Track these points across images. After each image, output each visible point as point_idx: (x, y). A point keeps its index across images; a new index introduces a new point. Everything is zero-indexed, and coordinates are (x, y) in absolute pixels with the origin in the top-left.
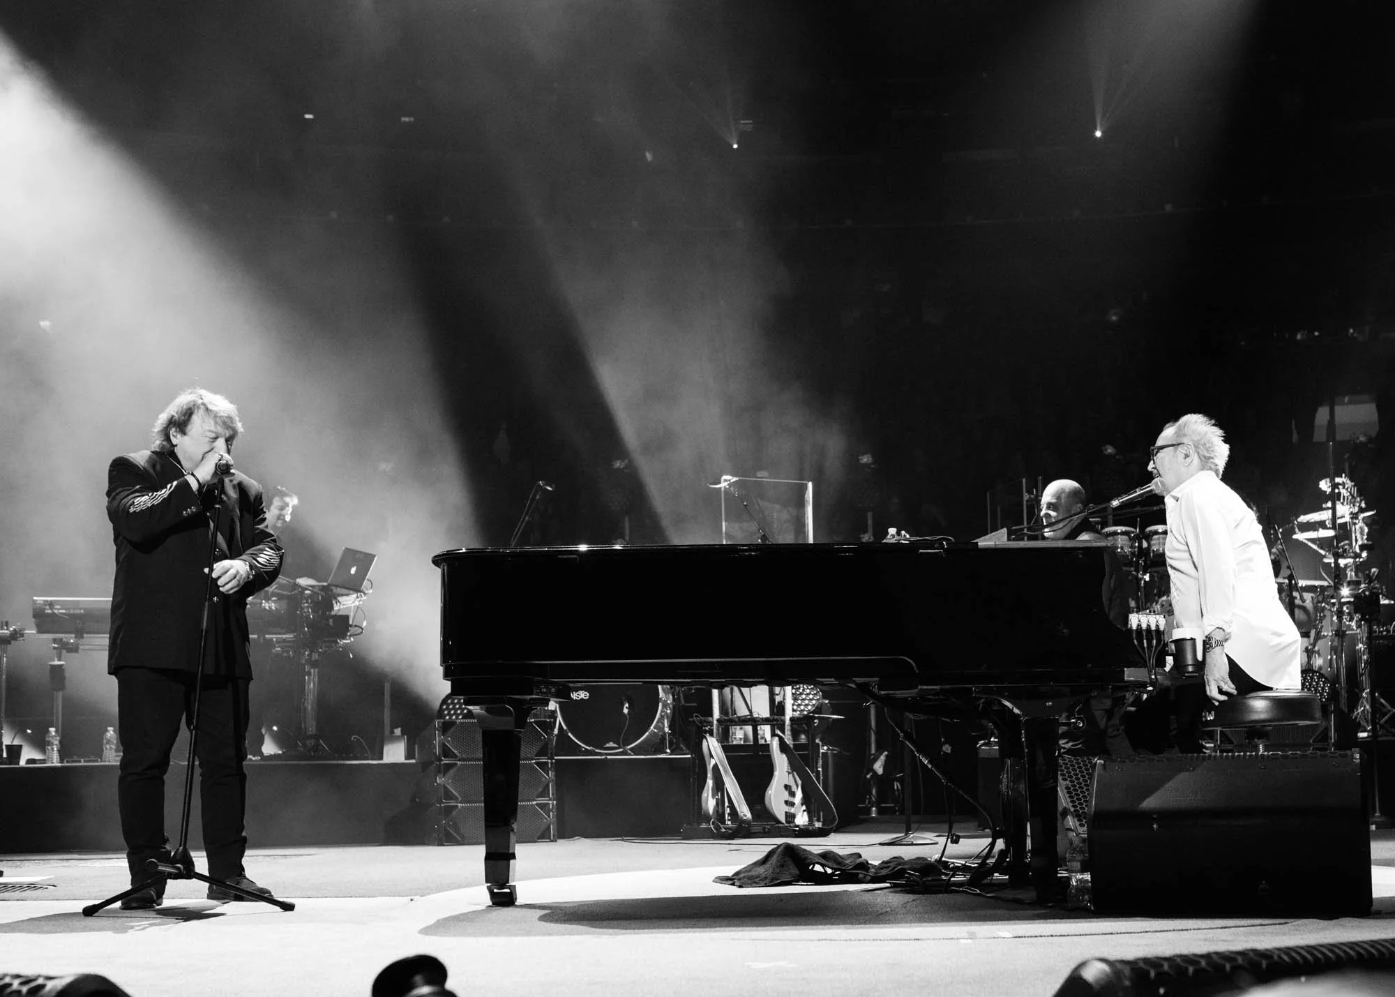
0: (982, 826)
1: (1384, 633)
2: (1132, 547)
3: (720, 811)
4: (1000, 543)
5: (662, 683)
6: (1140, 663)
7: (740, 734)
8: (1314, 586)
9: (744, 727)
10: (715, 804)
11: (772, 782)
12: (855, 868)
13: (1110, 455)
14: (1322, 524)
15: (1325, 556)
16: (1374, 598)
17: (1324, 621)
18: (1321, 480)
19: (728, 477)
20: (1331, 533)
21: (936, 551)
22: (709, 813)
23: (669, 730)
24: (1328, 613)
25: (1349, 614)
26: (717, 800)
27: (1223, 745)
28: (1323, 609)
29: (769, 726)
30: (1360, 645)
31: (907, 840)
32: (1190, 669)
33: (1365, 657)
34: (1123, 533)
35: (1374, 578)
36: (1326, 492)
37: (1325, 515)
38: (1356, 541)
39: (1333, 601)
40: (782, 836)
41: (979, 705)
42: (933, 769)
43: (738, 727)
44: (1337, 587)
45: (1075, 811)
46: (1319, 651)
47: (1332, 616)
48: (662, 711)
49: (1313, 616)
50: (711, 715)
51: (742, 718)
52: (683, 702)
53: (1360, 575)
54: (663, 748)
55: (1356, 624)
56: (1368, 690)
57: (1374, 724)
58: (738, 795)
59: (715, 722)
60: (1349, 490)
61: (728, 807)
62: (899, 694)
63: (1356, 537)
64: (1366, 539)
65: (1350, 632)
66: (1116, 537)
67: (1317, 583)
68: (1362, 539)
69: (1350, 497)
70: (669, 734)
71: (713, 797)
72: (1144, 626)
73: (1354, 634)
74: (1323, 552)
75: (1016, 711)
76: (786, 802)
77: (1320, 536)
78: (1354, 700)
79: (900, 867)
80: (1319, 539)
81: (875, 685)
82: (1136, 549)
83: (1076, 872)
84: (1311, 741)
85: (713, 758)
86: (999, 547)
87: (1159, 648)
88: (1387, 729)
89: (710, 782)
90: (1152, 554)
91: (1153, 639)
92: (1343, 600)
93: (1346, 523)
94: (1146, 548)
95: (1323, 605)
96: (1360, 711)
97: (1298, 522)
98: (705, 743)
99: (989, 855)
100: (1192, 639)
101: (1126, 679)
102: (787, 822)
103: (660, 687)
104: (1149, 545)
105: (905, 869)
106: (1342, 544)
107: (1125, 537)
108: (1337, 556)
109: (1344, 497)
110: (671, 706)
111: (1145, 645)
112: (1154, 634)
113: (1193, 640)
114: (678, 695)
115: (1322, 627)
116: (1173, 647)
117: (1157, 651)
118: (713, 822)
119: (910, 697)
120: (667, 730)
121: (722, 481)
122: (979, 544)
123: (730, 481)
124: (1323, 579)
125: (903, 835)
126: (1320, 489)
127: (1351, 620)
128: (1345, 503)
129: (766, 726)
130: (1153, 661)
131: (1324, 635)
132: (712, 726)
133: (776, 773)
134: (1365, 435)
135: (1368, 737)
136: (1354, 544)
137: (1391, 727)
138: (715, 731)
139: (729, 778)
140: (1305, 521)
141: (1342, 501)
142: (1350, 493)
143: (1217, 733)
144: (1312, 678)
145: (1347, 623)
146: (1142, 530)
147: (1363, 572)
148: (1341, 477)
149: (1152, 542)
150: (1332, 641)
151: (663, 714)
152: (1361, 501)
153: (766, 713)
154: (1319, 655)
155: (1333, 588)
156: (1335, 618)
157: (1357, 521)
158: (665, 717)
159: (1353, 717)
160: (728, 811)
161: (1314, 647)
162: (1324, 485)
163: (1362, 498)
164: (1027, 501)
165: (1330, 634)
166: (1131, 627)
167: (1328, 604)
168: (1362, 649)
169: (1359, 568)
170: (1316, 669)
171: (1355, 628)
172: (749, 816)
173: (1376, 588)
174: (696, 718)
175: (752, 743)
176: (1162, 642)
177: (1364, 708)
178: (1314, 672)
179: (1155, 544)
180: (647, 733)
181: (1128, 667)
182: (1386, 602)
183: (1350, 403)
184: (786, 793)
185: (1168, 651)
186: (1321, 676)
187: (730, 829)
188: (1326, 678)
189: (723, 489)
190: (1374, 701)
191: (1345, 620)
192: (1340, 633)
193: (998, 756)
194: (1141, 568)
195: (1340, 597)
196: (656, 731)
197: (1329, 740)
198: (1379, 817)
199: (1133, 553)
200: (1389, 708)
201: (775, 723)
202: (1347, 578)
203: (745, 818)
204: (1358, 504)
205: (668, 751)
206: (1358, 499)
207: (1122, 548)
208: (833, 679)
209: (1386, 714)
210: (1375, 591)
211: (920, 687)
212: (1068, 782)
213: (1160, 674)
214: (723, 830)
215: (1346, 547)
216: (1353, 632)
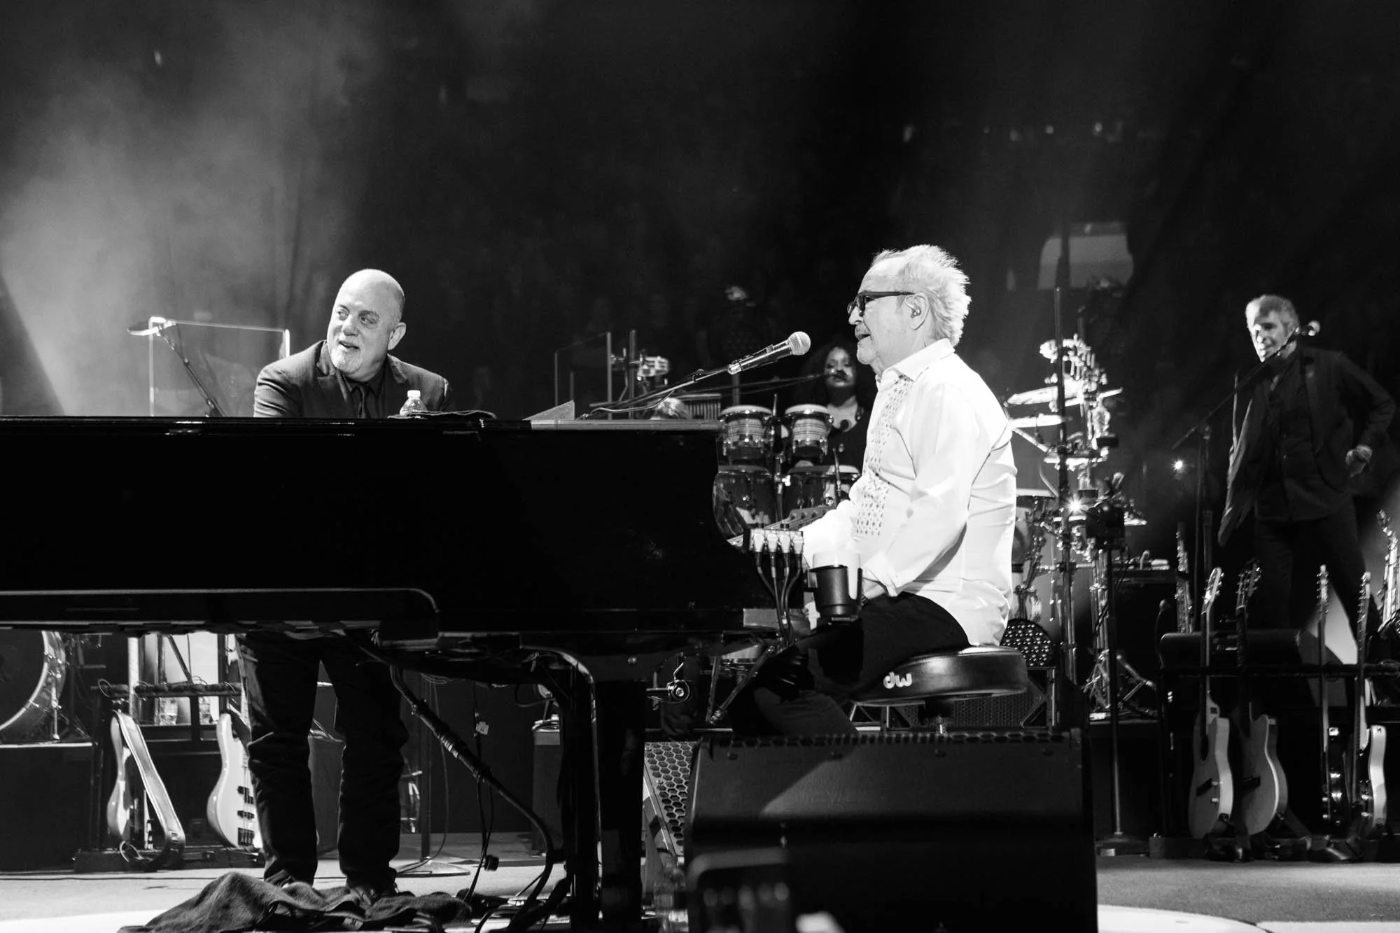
0: (536, 848)
1: (1131, 568)
2: (765, 436)
3: (137, 828)
4: (563, 423)
5: (48, 628)
6: (765, 600)
7: (169, 711)
8: (1031, 497)
9: (176, 699)
10: (128, 817)
11: (218, 783)
12: (338, 909)
13: (738, 301)
14: (1043, 408)
15: (1046, 455)
16: (1114, 518)
17: (1043, 549)
18: (1043, 343)
19: (160, 320)
20: (1056, 420)
21: (469, 432)
22: (118, 832)
23: (59, 704)
24: (1050, 538)
25: (1080, 539)
26: (132, 812)
27: (893, 728)
28: (1043, 531)
29: (216, 699)
30: (1097, 585)
31: (420, 871)
32: (839, 610)
33: (1103, 603)
34: (752, 416)
35: (1117, 487)
36: (1050, 360)
37: (1048, 395)
38: (1093, 432)
39: (1057, 519)
40: (231, 866)
41: (531, 663)
42: (460, 758)
43: (168, 700)
44: (1063, 499)
45: (671, 821)
46: (1036, 591)
47: (1056, 542)
48: (48, 676)
49: (1027, 542)
50: (126, 681)
51: (174, 686)
52: (82, 661)
53: (1098, 483)
54: (49, 733)
55: (1091, 554)
56: (1107, 651)
57: (1114, 702)
58: (166, 804)
59: (132, 692)
60: (1083, 358)
61: (149, 822)
62: (413, 645)
63: (1093, 427)
64: (1108, 430)
65: (1082, 566)
66: (742, 421)
67: (1034, 493)
68: (1101, 430)
69: (1085, 369)
70: (59, 711)
71: (126, 807)
72: (772, 548)
73: (1086, 568)
74: (1043, 448)
75: (582, 669)
76: (241, 814)
77: (1040, 424)
78: (1086, 665)
79: (407, 907)
80: (1038, 429)
81: (374, 632)
82: (772, 440)
83: (669, 909)
84: (1022, 724)
85: (127, 747)
86: (562, 428)
87: (795, 579)
88: (1133, 709)
89: (121, 785)
90: (794, 448)
91: (785, 566)
92: (1071, 519)
93: (1079, 405)
94: (785, 438)
95: (1042, 524)
96: (1094, 681)
97: (1010, 405)
98: (114, 725)
99: (539, 889)
100: (841, 567)
101: (745, 624)
102: (240, 843)
103: (44, 633)
104: (791, 434)
105: (416, 910)
106: (1072, 437)
107: (756, 422)
108: (1064, 454)
109: (1076, 368)
110: (63, 668)
111: (774, 575)
112: (786, 559)
113: (843, 569)
114: (75, 650)
115: (1040, 557)
116: (814, 577)
117: (790, 586)
118: (124, 845)
119: (427, 650)
120: (55, 704)
121: (150, 324)
122: (532, 423)
123: (162, 325)
124: (1045, 488)
125: (417, 861)
126: (1042, 355)
127: (1083, 548)
128: (1078, 377)
129: (211, 698)
130: (784, 599)
131: (1043, 570)
132: (127, 698)
133: (226, 770)
134: (1110, 279)
135: (1105, 719)
136: (1090, 437)
137: (1141, 706)
138: (131, 706)
139: (151, 779)
140: (1019, 403)
141: (1072, 373)
142: (1085, 362)
143: (886, 711)
144: (1024, 631)
145: (1078, 552)
146: (781, 411)
147: (1102, 479)
148: (1072, 338)
149: (795, 430)
150: (1056, 579)
151: (50, 680)
152: (1101, 374)
153: (212, 678)
154: (1036, 598)
155: (1057, 501)
156: (1060, 545)
157: (1094, 404)
158: (54, 684)
159: (1085, 691)
160: (148, 828)
161: (1029, 586)
162: (1048, 350)
163: (1103, 370)
164: (613, 366)
165: (1053, 568)
166: (754, 548)
167: (1049, 524)
168: (1099, 590)
169: (1094, 472)
170: (1032, 619)
171: (1088, 558)
172: (181, 835)
173: (1119, 502)
174: (102, 685)
175: (189, 724)
176: (799, 571)
177: (1100, 676)
178: (1027, 622)
179: (799, 433)
180: (23, 710)
181: (747, 607)
182: (1135, 522)
183: (1094, 233)
184: (241, 798)
185: (807, 584)
186: (1038, 628)
187: (151, 855)
188: (1045, 633)
189: (151, 338)
190: (1113, 666)
191: (1074, 548)
192: (1067, 568)
193: (559, 743)
194: (778, 467)
195: (1067, 515)
196: (37, 706)
197: (1048, 724)
198: (1119, 837)
199: (767, 446)
200: (1138, 678)
201: (225, 693)
202: (1078, 485)
203: (174, 838)
204: (1096, 379)
205: (57, 737)
206: (1097, 372)
207: (751, 437)
208: (310, 622)
209: (1133, 686)
210: (1117, 506)
211: (440, 634)
212: (662, 779)
213: (796, 618)
214: (140, 858)
215: (1077, 441)
216: (1085, 565)
